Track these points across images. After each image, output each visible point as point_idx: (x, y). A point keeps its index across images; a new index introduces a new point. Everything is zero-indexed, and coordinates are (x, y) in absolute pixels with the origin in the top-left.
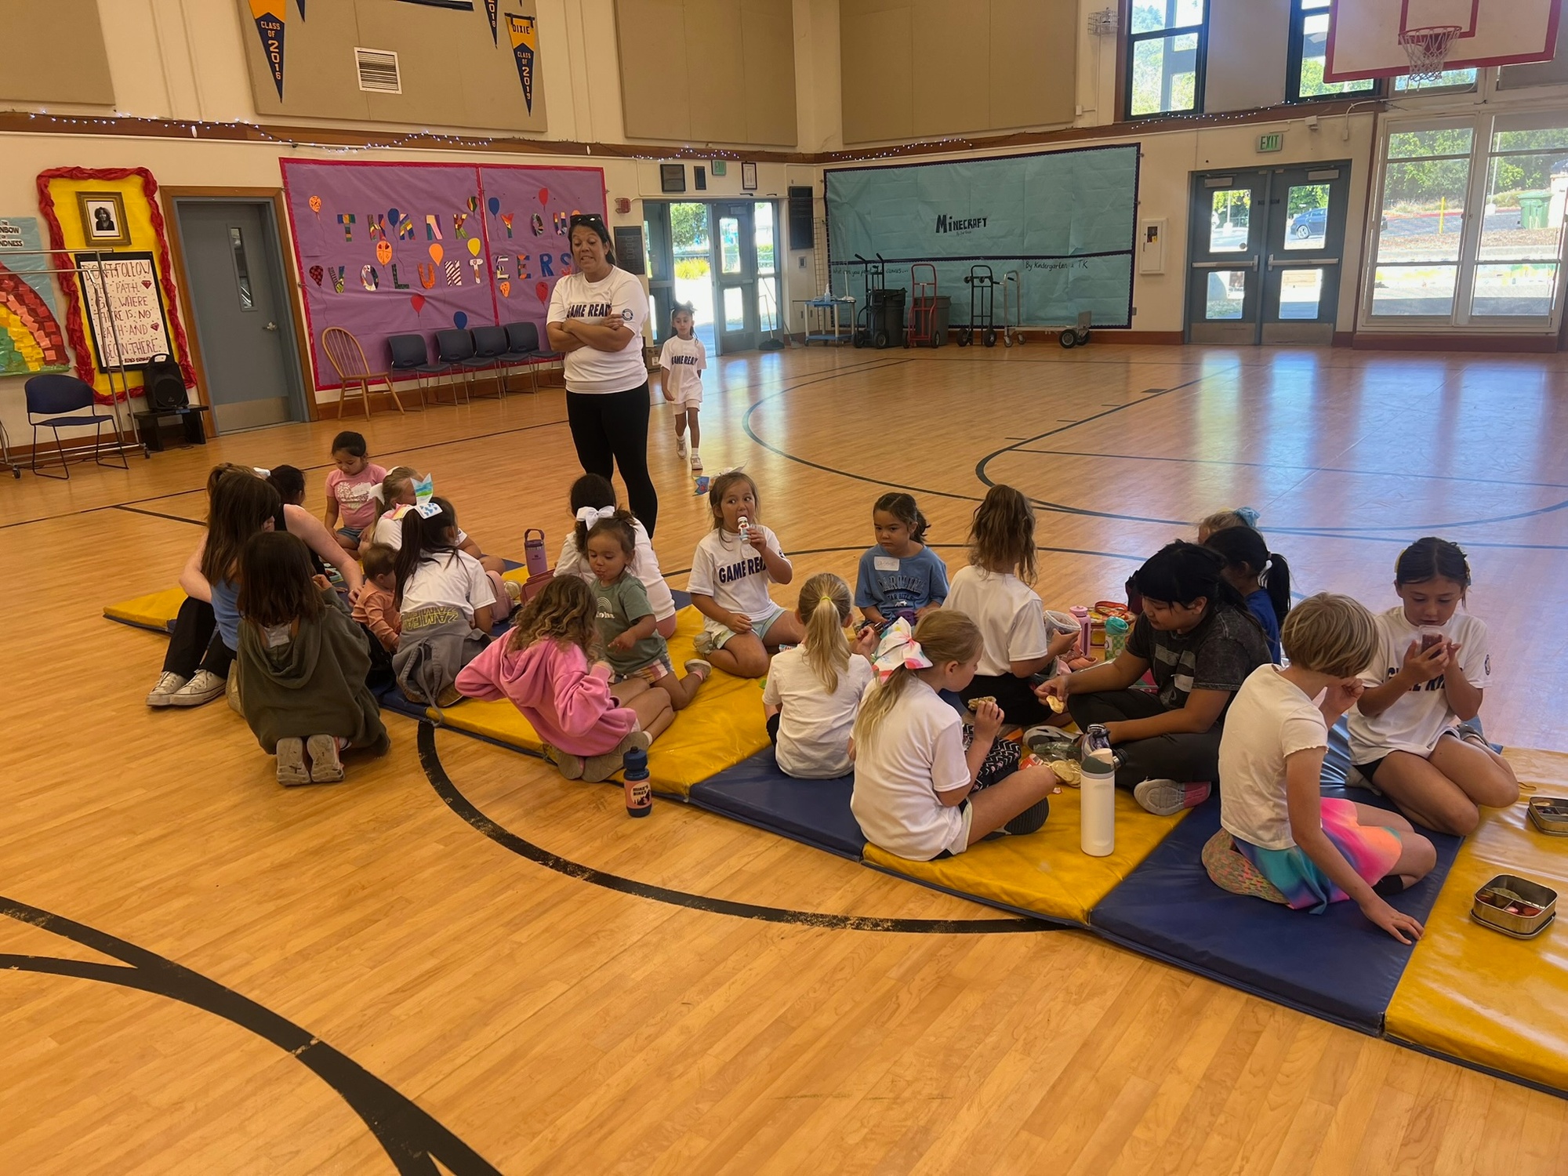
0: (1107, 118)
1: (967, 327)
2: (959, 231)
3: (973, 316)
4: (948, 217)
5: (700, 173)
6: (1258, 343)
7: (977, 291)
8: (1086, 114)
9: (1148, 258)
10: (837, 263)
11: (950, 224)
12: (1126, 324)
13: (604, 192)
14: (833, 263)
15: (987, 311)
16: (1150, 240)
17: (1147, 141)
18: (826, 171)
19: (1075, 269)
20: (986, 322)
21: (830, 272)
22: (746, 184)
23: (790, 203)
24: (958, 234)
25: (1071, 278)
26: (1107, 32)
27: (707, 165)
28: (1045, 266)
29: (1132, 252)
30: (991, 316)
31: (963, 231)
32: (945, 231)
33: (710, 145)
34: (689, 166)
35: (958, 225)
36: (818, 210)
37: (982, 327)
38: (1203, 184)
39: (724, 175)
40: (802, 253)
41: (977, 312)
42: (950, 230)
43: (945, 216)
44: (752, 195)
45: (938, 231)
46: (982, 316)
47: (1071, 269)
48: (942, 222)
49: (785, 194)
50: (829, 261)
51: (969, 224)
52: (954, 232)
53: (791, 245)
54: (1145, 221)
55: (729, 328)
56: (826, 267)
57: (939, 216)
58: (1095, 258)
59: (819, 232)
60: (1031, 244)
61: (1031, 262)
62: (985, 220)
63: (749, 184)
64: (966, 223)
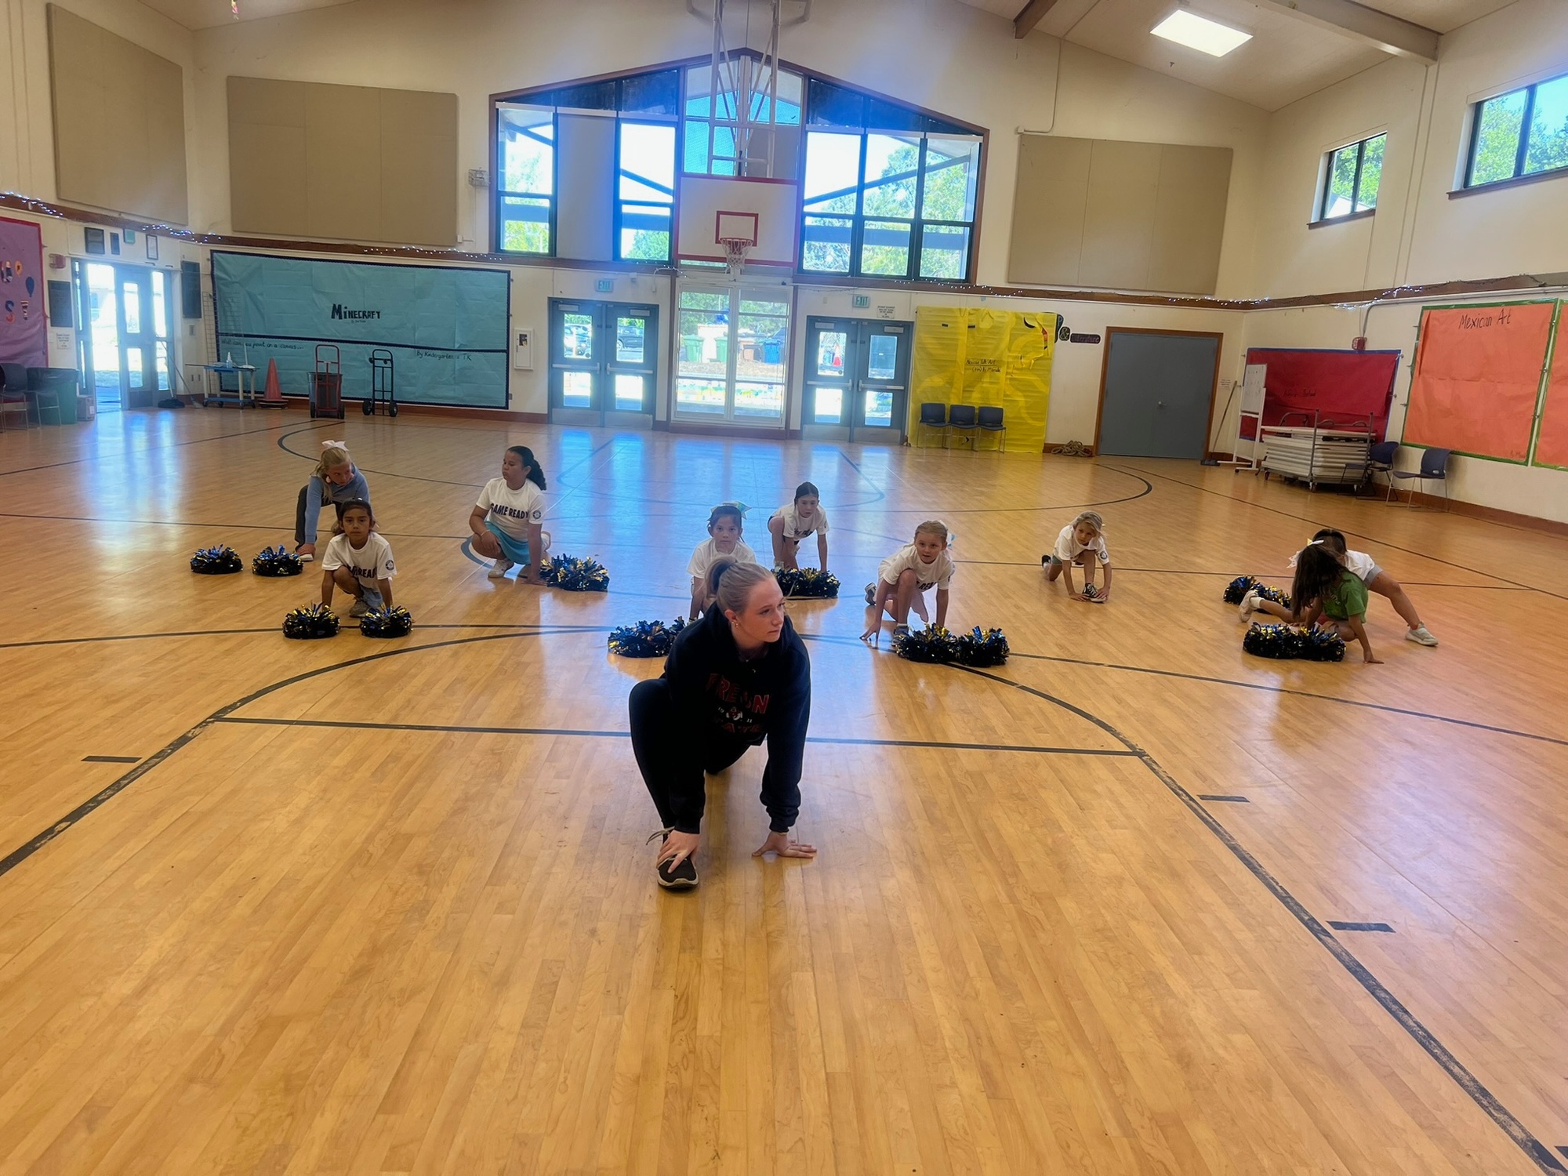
0: (483, 248)
1: (370, 400)
2: (354, 320)
3: (374, 391)
4: (343, 307)
5: (115, 237)
6: (602, 426)
7: (378, 371)
8: (465, 243)
9: (520, 357)
10: (227, 335)
11: (345, 313)
12: (504, 405)
13: (41, 246)
14: (222, 334)
15: (388, 387)
16: (521, 344)
17: (518, 272)
18: (212, 252)
19: (460, 361)
20: (388, 396)
21: (217, 341)
22: (150, 254)
23: (182, 275)
24: (353, 322)
25: (457, 368)
26: (481, 185)
27: (119, 232)
28: (434, 356)
29: (507, 351)
30: (392, 392)
31: (358, 319)
32: (340, 318)
33: (123, 215)
34: (108, 231)
35: (352, 314)
36: (206, 286)
37: (383, 400)
38: (557, 308)
39: (133, 243)
40: (192, 321)
41: (378, 386)
42: (345, 317)
43: (340, 306)
44: (154, 264)
45: (333, 317)
46: (383, 392)
47: (457, 360)
48: (337, 311)
49: (178, 267)
50: (217, 332)
51: (364, 315)
52: (349, 320)
53: (184, 313)
54: (517, 329)
55: (132, 386)
56: (214, 336)
57: (334, 305)
58: (477, 353)
59: (206, 305)
60: (420, 336)
61: (421, 351)
62: (378, 313)
63: (152, 254)
64: (361, 314)
